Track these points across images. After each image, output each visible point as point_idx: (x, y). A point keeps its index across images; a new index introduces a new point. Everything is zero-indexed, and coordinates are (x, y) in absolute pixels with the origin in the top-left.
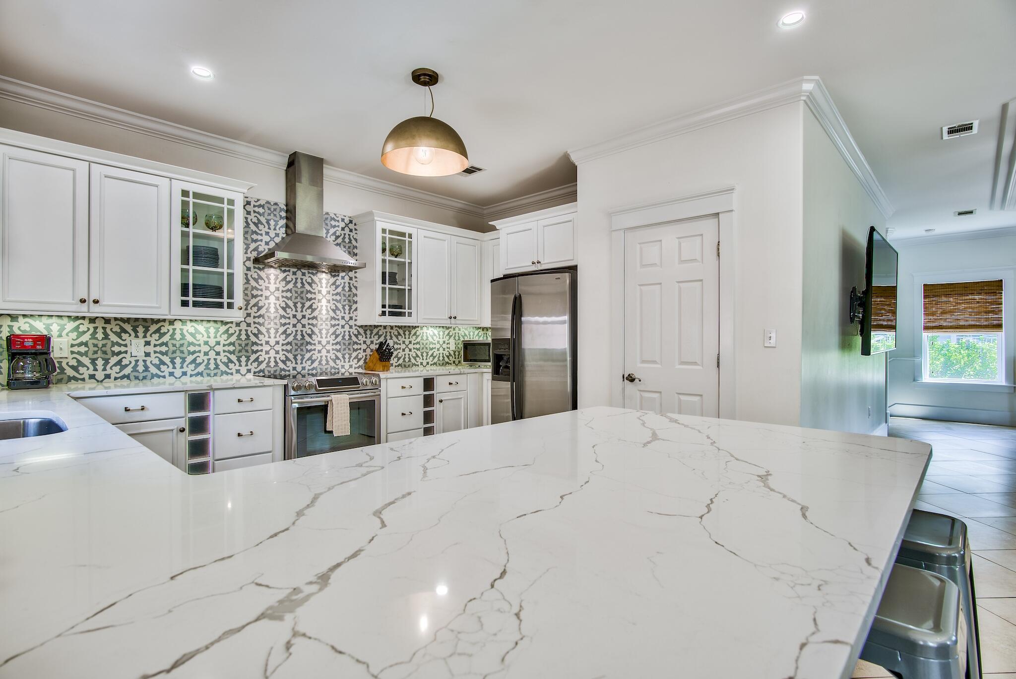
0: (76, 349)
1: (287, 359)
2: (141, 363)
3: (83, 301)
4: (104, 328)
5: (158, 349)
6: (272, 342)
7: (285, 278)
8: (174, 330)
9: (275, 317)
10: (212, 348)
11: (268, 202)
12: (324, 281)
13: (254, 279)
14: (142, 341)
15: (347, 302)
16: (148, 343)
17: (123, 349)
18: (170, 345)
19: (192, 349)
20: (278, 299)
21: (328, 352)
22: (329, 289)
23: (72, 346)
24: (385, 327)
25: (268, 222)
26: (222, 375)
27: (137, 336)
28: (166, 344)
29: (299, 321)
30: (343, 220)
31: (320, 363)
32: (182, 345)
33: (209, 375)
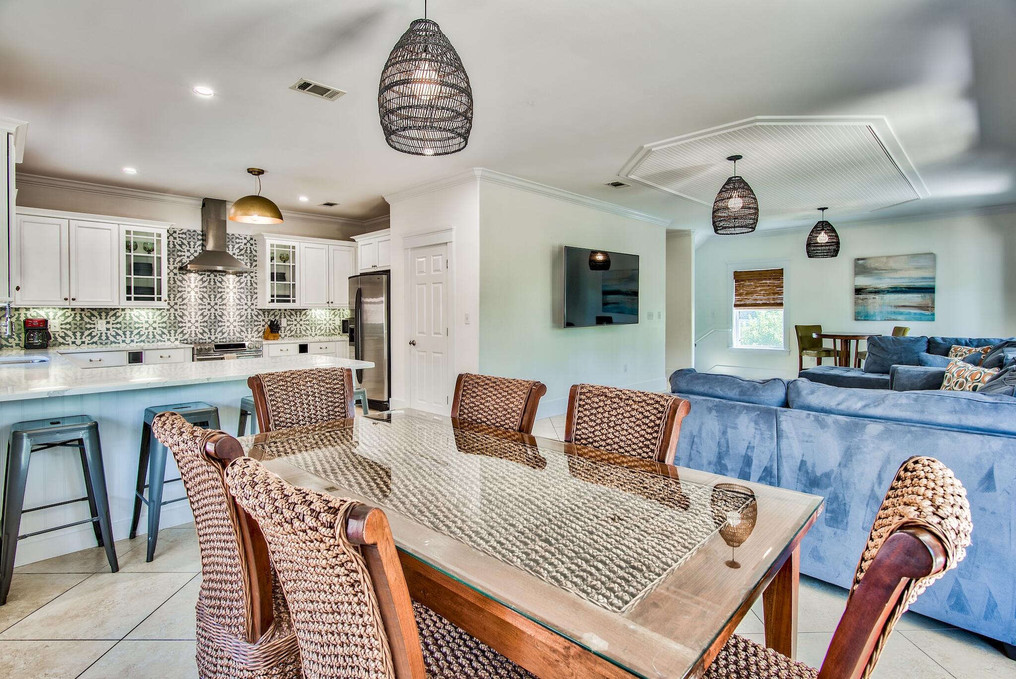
0: (64, 326)
1: (204, 332)
2: (104, 335)
3: (66, 299)
4: (81, 314)
5: (115, 326)
6: (193, 321)
7: (202, 279)
8: (125, 314)
9: (195, 305)
10: (150, 325)
11: (189, 231)
12: (231, 280)
13: (179, 281)
14: (104, 322)
15: (249, 293)
16: (108, 323)
17: (92, 326)
18: (122, 323)
19: (137, 326)
20: (197, 293)
21: (235, 327)
22: (235, 285)
23: (62, 324)
24: (280, 310)
25: (189, 243)
26: (156, 341)
27: (101, 318)
28: (120, 323)
29: (212, 307)
30: (245, 238)
31: (229, 334)
32: (130, 323)
33: (149, 342)
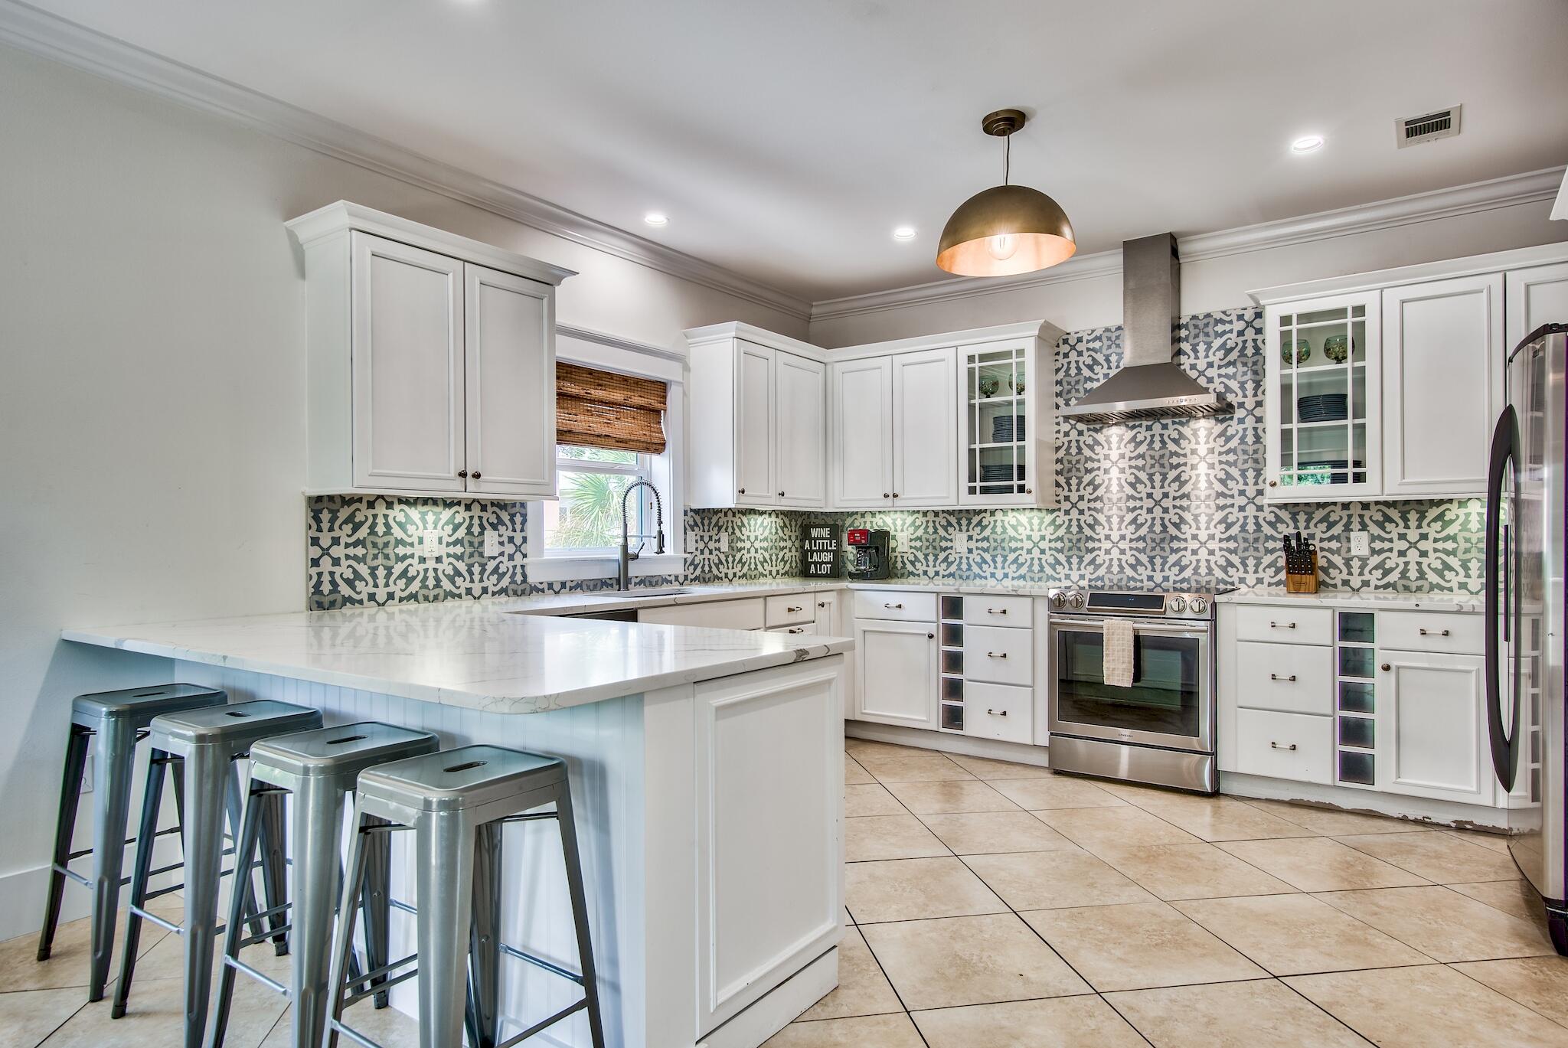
0: (913, 544)
1: (1139, 562)
2: (964, 561)
3: (886, 496)
4: (935, 522)
5: (980, 544)
6: (1115, 536)
7: (1135, 437)
8: (996, 521)
9: (1120, 499)
10: (1036, 545)
11: (1107, 330)
12: (1202, 433)
13: (1088, 446)
14: (964, 536)
15: (1250, 463)
16: (970, 538)
17: (949, 544)
18: (991, 540)
19: (1013, 545)
20: (1122, 471)
21: (1211, 552)
22: (1212, 444)
23: (911, 540)
24: (1346, 506)
25: (1108, 360)
26: (1048, 580)
27: (961, 530)
28: (988, 539)
29: (1157, 503)
30: (1240, 317)
31: (1196, 571)
32: (1003, 540)
33: (1032, 579)
